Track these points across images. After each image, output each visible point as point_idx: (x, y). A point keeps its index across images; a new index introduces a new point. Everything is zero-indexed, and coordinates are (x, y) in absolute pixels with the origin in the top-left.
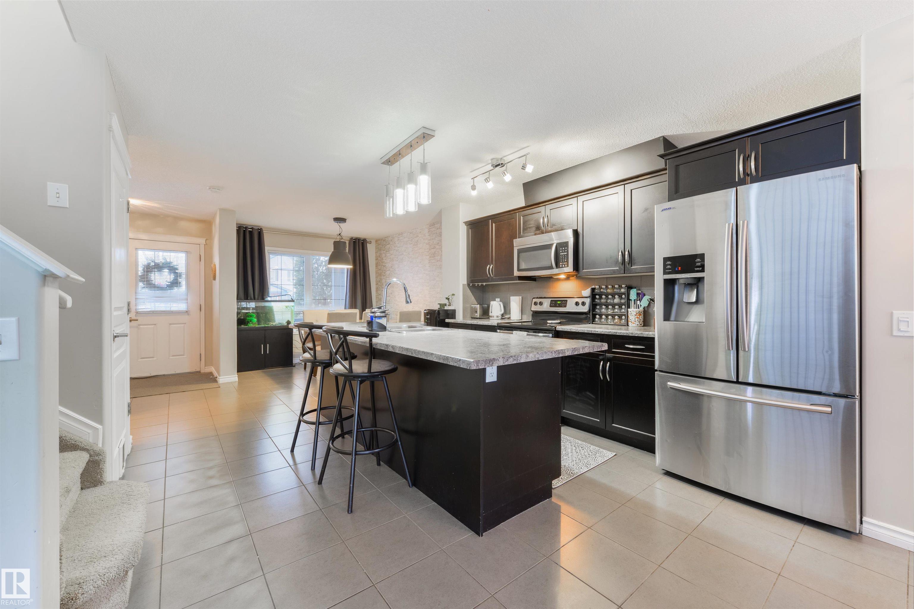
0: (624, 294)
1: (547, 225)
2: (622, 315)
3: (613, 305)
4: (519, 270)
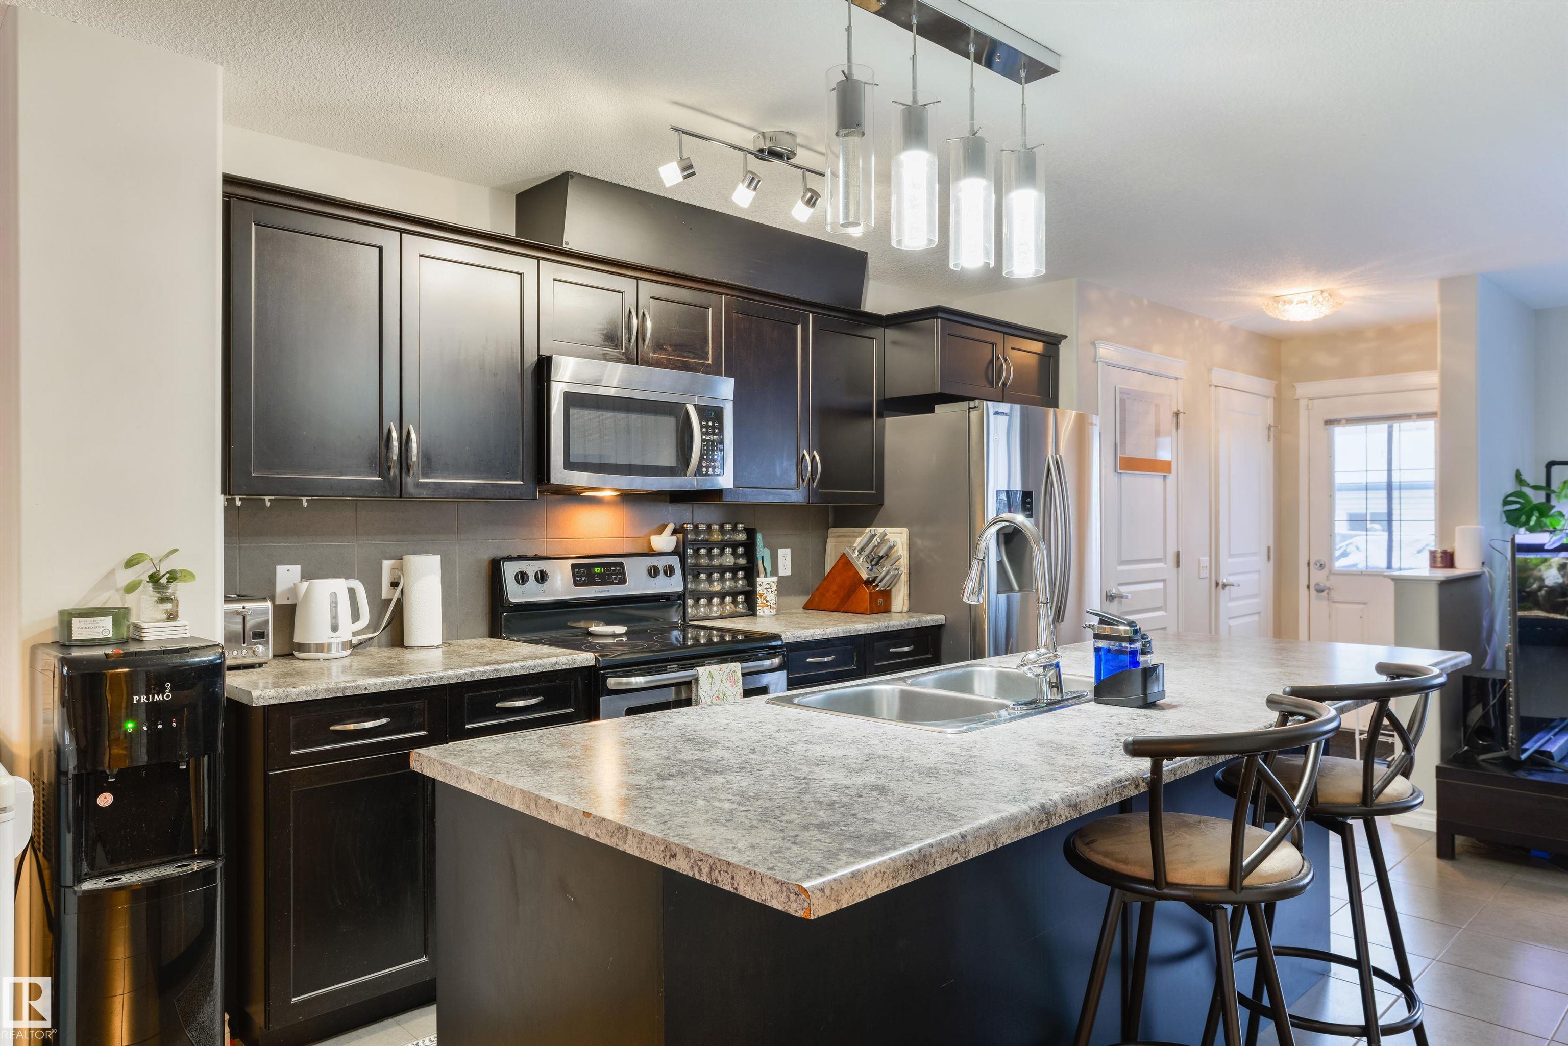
0: (741, 544)
1: (644, 341)
2: (741, 593)
3: (723, 570)
4: (569, 465)
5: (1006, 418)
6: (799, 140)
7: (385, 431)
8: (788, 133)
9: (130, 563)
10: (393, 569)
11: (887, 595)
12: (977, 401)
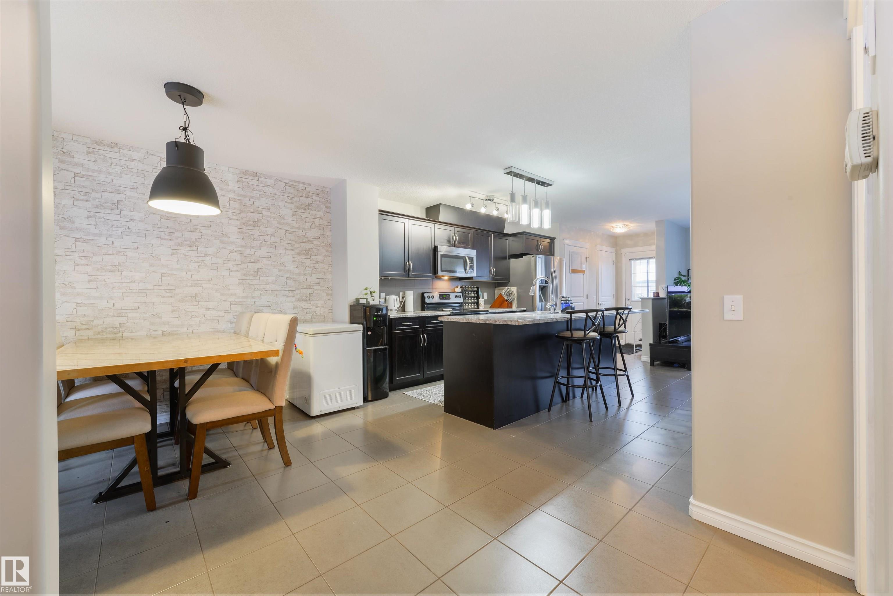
0: (476, 291)
1: (456, 242)
2: (475, 303)
3: (471, 297)
4: (442, 271)
5: (541, 259)
6: (495, 197)
7: (406, 263)
8: (493, 195)
9: (365, 289)
10: (402, 294)
11: (511, 304)
12: (534, 255)
